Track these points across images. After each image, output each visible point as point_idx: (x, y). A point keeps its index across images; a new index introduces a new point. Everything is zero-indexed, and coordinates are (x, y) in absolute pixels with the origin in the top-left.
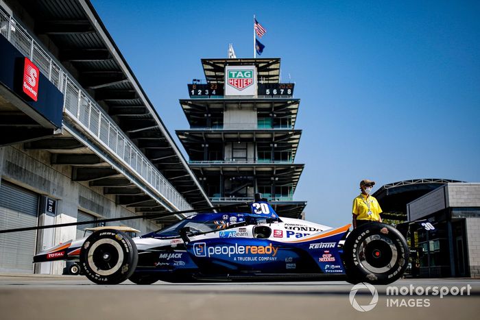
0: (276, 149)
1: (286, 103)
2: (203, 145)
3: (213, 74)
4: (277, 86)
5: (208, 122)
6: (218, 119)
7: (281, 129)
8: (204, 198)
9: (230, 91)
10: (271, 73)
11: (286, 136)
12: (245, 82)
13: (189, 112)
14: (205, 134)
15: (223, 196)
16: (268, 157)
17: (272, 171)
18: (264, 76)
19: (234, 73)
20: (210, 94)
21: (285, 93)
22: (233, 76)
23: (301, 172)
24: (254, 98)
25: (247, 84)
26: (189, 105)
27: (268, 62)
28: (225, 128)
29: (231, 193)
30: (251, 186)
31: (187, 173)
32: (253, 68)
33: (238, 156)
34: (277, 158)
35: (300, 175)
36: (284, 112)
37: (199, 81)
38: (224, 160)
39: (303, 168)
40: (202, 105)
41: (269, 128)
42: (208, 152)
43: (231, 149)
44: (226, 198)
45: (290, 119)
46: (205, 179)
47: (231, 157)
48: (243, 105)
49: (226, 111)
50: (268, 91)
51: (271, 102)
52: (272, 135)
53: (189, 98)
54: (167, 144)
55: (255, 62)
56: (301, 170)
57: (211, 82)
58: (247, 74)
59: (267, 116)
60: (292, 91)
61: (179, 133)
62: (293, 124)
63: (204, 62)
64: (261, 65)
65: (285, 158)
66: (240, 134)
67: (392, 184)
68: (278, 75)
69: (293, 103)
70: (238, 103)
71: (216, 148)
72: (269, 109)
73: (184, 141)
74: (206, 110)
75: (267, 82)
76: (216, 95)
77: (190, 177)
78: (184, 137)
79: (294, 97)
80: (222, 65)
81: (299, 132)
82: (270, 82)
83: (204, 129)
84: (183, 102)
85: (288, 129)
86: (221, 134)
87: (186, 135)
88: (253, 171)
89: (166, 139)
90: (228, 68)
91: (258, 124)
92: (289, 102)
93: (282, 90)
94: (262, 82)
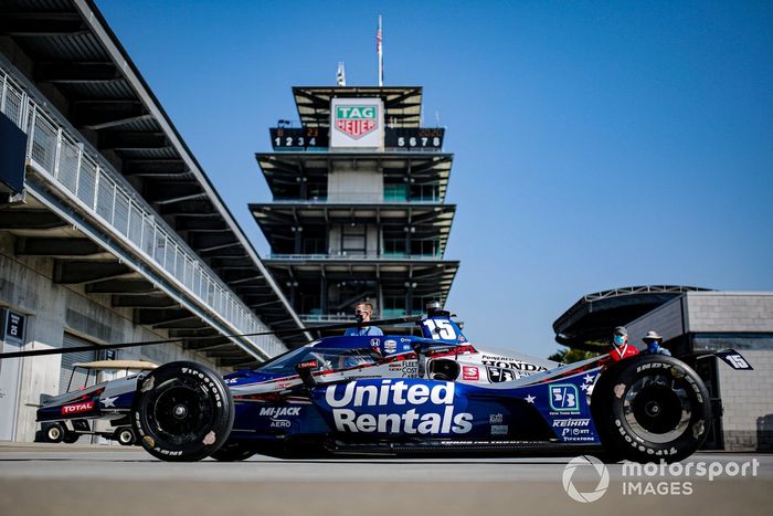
0: (413, 235)
1: (431, 160)
2: (294, 229)
3: (311, 111)
4: (416, 133)
5: (303, 191)
6: (318, 185)
7: (422, 203)
8: (290, 316)
9: (339, 140)
10: (407, 111)
11: (431, 214)
12: (363, 126)
13: (271, 173)
14: (297, 210)
15: (326, 313)
16: (401, 249)
17: (407, 273)
18: (394, 116)
19: (345, 111)
20: (307, 145)
21: (430, 144)
22: (345, 115)
23: (454, 273)
24: (378, 151)
25: (366, 128)
26: (272, 162)
27: (402, 93)
28: (330, 200)
29: (340, 307)
30: (372, 297)
31: (259, 273)
32: (378, 102)
33: (352, 247)
34: (416, 251)
35: (452, 279)
36: (428, 176)
37: (288, 123)
38: (327, 253)
39: (457, 267)
40: (293, 163)
41: (403, 201)
42: (302, 240)
43: (339, 236)
44: (329, 316)
45: (437, 187)
46: (296, 284)
47: (339, 248)
48: (361, 163)
49: (332, 172)
50: (401, 141)
51: (406, 159)
52: (407, 214)
53: (272, 151)
54: (224, 224)
55: (382, 94)
56: (453, 270)
57: (309, 125)
58: (367, 113)
59: (400, 181)
60: (441, 141)
61: (253, 208)
62: (441, 194)
63: (297, 91)
64: (390, 98)
65: (428, 251)
66: (355, 210)
67: (598, 294)
68: (418, 115)
69: (441, 161)
70: (352, 160)
71: (315, 234)
72: (403, 171)
73: (263, 222)
74: (298, 171)
75: (400, 126)
76: (316, 146)
77: (264, 280)
78: (262, 215)
79: (444, 151)
80: (326, 98)
81: (451, 208)
82: (405, 126)
83: (296, 202)
84: (261, 157)
85: (433, 202)
86: (323, 210)
87: (265, 212)
88: (374, 273)
89: (221, 217)
90: (336, 102)
91: (386, 195)
92: (436, 159)
93: (425, 140)
94: (392, 126)
